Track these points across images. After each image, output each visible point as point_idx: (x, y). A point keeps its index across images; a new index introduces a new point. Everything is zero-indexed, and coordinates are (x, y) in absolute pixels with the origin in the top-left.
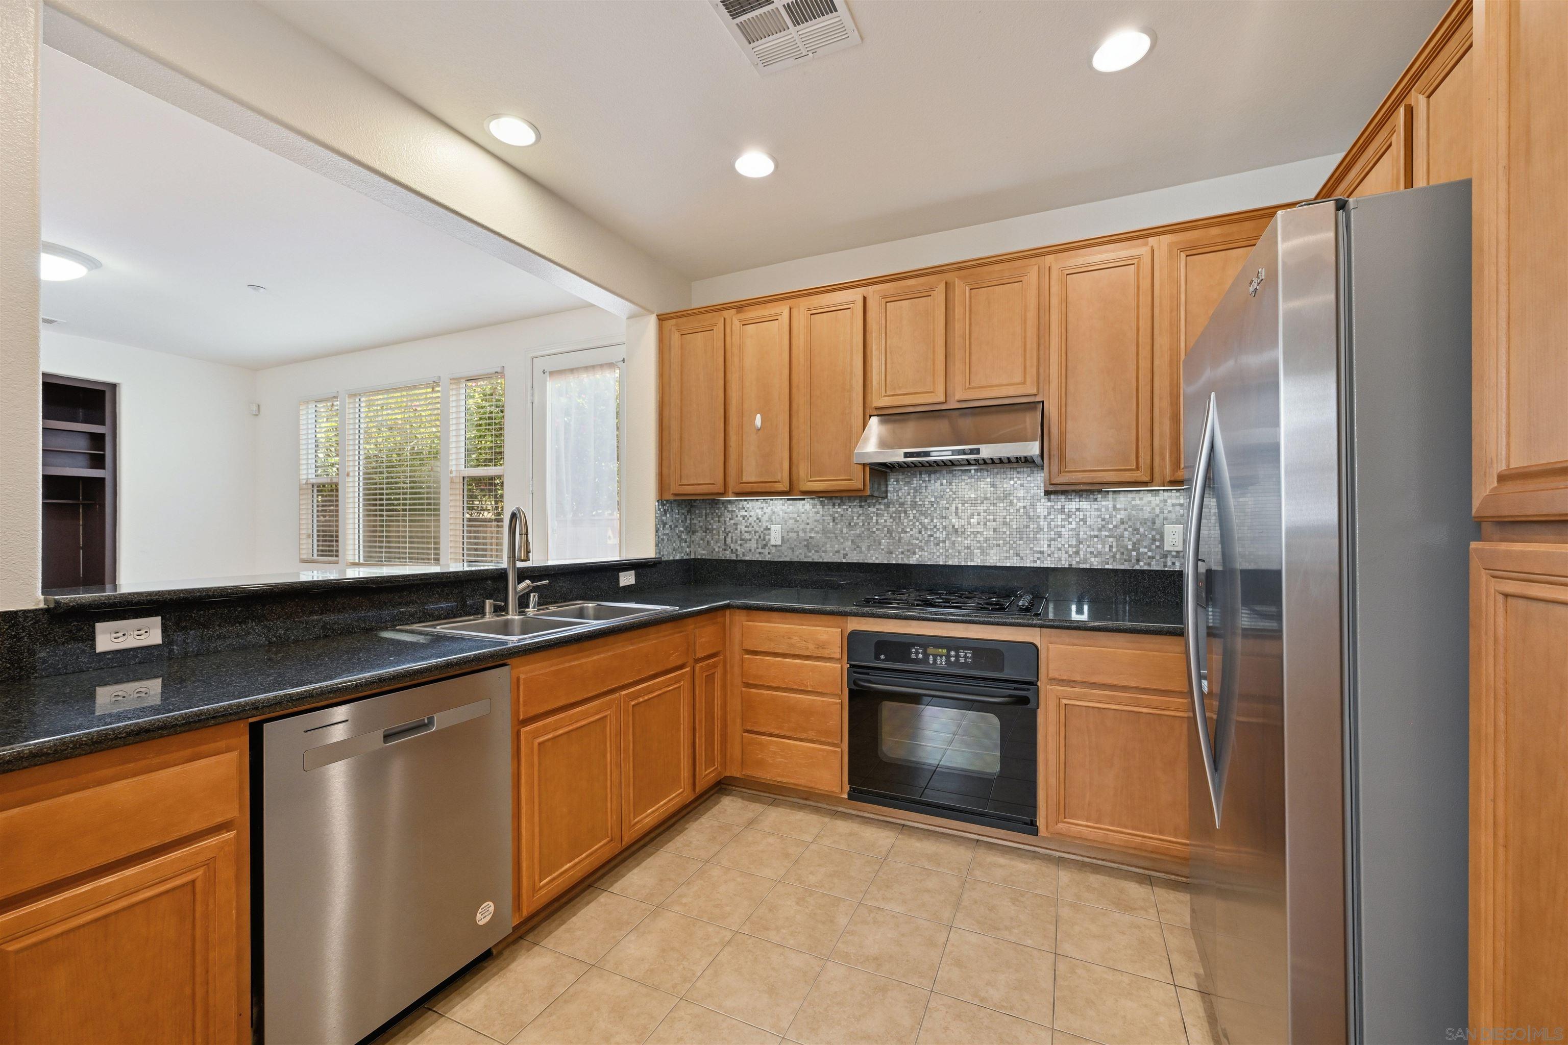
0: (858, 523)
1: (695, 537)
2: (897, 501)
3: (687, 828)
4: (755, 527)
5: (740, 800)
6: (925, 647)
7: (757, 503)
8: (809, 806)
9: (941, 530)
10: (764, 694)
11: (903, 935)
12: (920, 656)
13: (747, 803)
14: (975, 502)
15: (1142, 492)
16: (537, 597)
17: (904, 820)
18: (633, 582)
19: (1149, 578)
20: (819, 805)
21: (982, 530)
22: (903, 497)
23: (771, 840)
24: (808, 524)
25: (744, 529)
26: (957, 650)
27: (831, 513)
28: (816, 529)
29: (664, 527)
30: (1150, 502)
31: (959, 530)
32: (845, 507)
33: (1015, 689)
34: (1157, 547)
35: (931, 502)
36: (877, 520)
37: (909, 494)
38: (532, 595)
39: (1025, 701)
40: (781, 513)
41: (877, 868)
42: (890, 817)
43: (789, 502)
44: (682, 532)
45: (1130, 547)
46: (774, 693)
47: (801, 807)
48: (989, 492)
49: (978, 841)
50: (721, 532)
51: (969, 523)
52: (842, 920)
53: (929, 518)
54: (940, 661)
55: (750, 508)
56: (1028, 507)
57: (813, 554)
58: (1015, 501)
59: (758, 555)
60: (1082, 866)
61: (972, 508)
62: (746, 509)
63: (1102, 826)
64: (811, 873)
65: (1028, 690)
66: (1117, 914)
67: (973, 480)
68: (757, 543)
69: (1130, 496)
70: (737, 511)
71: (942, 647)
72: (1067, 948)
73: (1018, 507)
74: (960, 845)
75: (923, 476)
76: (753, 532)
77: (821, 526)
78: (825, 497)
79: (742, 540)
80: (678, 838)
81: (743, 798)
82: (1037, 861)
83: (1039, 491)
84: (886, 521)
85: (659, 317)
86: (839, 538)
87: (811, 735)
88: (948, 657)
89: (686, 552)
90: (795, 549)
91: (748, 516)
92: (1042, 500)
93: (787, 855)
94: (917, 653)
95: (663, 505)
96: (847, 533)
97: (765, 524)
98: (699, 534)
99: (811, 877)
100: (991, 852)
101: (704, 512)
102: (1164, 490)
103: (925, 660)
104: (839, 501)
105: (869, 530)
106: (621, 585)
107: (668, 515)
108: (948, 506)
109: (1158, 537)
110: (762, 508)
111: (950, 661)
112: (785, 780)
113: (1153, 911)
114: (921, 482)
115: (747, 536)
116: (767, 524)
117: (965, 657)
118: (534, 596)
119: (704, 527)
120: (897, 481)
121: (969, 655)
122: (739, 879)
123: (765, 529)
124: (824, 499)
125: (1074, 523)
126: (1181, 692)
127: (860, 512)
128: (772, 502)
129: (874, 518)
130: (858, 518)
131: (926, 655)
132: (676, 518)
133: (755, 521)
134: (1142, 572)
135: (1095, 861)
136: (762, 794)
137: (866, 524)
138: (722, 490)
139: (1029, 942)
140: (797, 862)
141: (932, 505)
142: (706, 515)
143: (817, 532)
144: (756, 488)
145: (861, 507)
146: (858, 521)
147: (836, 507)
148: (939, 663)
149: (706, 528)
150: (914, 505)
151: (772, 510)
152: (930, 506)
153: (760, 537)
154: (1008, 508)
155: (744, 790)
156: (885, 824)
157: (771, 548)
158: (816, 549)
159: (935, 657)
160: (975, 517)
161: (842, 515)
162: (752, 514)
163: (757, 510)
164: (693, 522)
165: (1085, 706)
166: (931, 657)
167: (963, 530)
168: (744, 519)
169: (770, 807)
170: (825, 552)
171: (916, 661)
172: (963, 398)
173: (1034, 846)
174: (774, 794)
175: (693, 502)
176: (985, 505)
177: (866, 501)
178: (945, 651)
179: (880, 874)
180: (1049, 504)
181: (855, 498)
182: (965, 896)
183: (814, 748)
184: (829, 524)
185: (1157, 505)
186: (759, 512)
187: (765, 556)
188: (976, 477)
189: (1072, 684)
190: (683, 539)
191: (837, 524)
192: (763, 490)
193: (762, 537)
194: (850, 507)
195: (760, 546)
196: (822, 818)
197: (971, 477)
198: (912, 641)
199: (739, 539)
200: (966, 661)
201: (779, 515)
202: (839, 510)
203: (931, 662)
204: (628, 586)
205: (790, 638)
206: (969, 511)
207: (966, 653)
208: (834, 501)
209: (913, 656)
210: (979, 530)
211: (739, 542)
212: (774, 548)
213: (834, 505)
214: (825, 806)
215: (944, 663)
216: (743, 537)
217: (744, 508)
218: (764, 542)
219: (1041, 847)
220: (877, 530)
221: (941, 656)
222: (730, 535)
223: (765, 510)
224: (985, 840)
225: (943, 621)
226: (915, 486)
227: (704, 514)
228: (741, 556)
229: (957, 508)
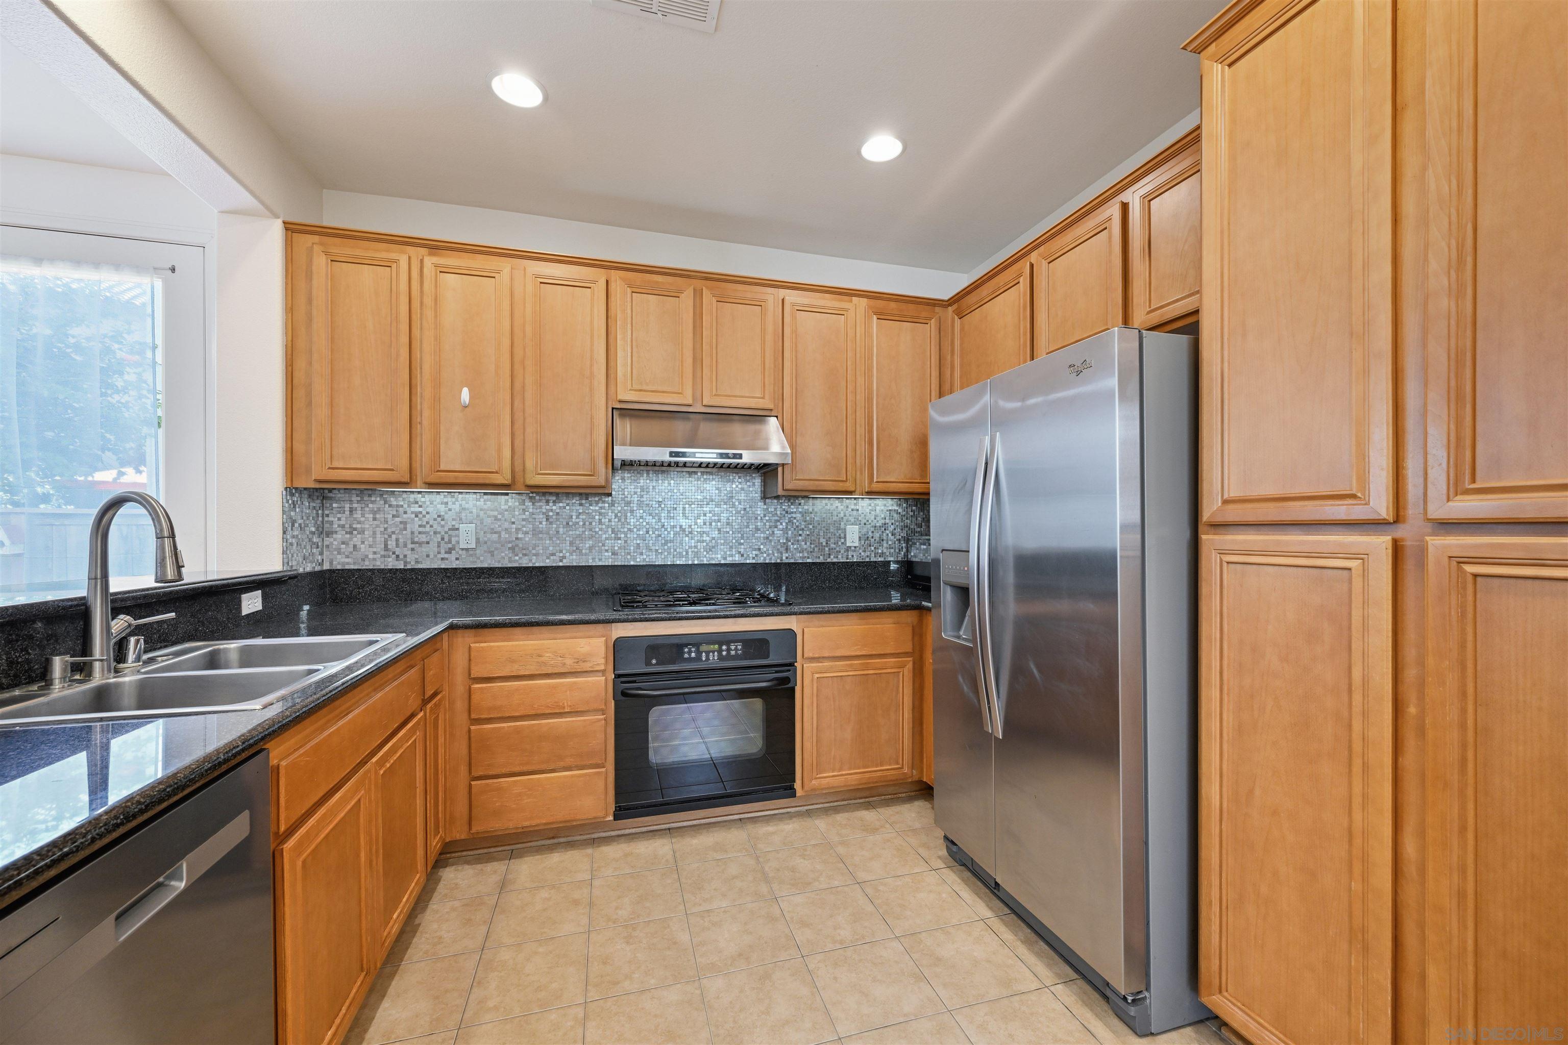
0: (577, 523)
1: (332, 540)
2: (623, 499)
3: (420, 924)
4: (435, 526)
5: (466, 867)
6: (697, 645)
7: (438, 496)
8: (559, 843)
9: (669, 530)
10: (504, 727)
11: (745, 924)
12: (693, 655)
13: (479, 866)
14: (702, 503)
15: (832, 499)
16: (142, 641)
17: (669, 823)
18: (260, 608)
19: (838, 569)
20: (570, 839)
21: (708, 530)
22: (629, 496)
23: (544, 894)
24: (513, 523)
25: (416, 529)
26: (728, 643)
27: (544, 511)
28: (524, 529)
29: (293, 525)
30: (837, 507)
31: (687, 530)
32: (561, 505)
33: (777, 672)
34: (842, 543)
35: (659, 502)
36: (600, 520)
37: (635, 493)
38: (133, 640)
39: (786, 680)
40: (474, 511)
41: (676, 876)
42: (654, 825)
43: (486, 497)
44: (313, 533)
45: (824, 544)
46: (518, 723)
47: (551, 849)
48: (714, 495)
49: (740, 819)
50: (378, 533)
51: (696, 524)
52: (684, 937)
53: (656, 518)
54: (712, 657)
55: (428, 503)
56: (748, 510)
57: (520, 558)
58: (737, 503)
59: (440, 562)
60: (826, 811)
61: (699, 509)
62: (420, 503)
63: (844, 773)
64: (617, 908)
65: (790, 670)
66: (871, 837)
67: (699, 482)
68: (439, 546)
69: (824, 501)
70: (405, 506)
71: (714, 643)
72: (862, 875)
73: (739, 509)
74: (730, 829)
75: (651, 475)
76: (432, 533)
77: (531, 526)
78: (535, 492)
79: (413, 543)
80: (415, 940)
81: (468, 863)
82: (794, 819)
83: (757, 495)
84: (610, 521)
85: (288, 226)
86: (554, 539)
87: (569, 761)
88: (720, 651)
89: (318, 560)
90: (496, 552)
91: (424, 513)
92: (759, 504)
93: (576, 903)
94: (690, 652)
95: (292, 495)
96: (564, 534)
97: (450, 523)
98: (340, 536)
99: (620, 912)
100: (757, 825)
101: (348, 505)
102: (846, 498)
103: (698, 658)
104: (554, 498)
105: (590, 530)
106: (243, 614)
107: (297, 510)
108: (675, 506)
109: (842, 535)
110: (447, 503)
111: (722, 655)
112: (534, 823)
113: (888, 826)
114: (648, 481)
115: (423, 538)
116: (454, 523)
117: (736, 649)
118: (138, 641)
119: (347, 526)
120: (623, 479)
121: (739, 647)
122: (541, 950)
123: (450, 529)
124: (534, 495)
125: (784, 524)
126: (907, 653)
127: (581, 511)
128: (460, 496)
129: (597, 517)
130: (578, 517)
131: (699, 653)
132: (306, 513)
133: (435, 520)
134: (834, 563)
135: (832, 804)
136: (492, 850)
137: (587, 523)
138: (406, 479)
139: (836, 883)
140: (591, 904)
141: (660, 506)
142: (351, 510)
143: (526, 533)
144: (462, 478)
145: (581, 505)
146: (578, 520)
147: (551, 504)
148: (711, 658)
149: (351, 527)
150: (640, 504)
151: (461, 505)
152: (657, 505)
153: (443, 539)
154: (731, 509)
155: (464, 853)
156: (651, 834)
157: (460, 552)
158: (524, 552)
159: (707, 653)
160: (702, 518)
161: (558, 514)
162: (430, 509)
163: (439, 506)
164: (326, 519)
165: (831, 677)
166: (704, 654)
167: (690, 530)
168: (417, 516)
169: (512, 861)
170: (536, 555)
171: (690, 660)
172: (710, 404)
173: (787, 808)
174: (509, 845)
175: (326, 491)
176: (710, 506)
177: (587, 499)
178: (716, 646)
179: (683, 880)
180: (765, 507)
181: (574, 494)
182: (767, 869)
183: (572, 776)
184: (541, 523)
185: (842, 510)
186: (442, 508)
187: (451, 562)
188: (702, 479)
189: (821, 660)
190: (314, 543)
191: (551, 523)
192: (473, 481)
193: (446, 539)
194: (568, 505)
195: (443, 551)
196: (583, 851)
197: (698, 479)
198: (684, 641)
199: (409, 542)
200: (736, 654)
201: (471, 512)
202: (554, 508)
203: (704, 659)
204: (253, 613)
205: (540, 656)
206: (696, 512)
207: (736, 646)
208: (547, 497)
209: (686, 656)
210: (705, 530)
211: (410, 546)
212: (464, 552)
213: (547, 502)
214: (578, 838)
215: (716, 658)
216: (416, 539)
217: (417, 503)
218: (450, 546)
219: (792, 807)
220: (601, 529)
221: (713, 652)
222: (394, 537)
223: (450, 505)
224: (746, 817)
225: (717, 618)
226: (642, 484)
227: (347, 509)
228: (413, 563)
229: (684, 509)
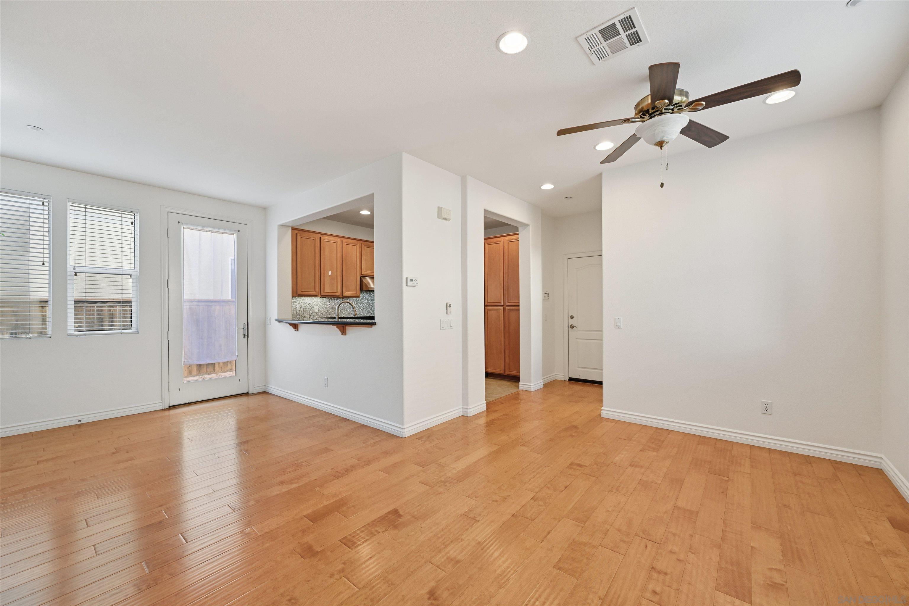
85: (292, 228)
138: (318, 294)
144: (329, 294)
151: (314, 301)
192: (332, 295)
201: (317, 303)
202: (337, 301)
